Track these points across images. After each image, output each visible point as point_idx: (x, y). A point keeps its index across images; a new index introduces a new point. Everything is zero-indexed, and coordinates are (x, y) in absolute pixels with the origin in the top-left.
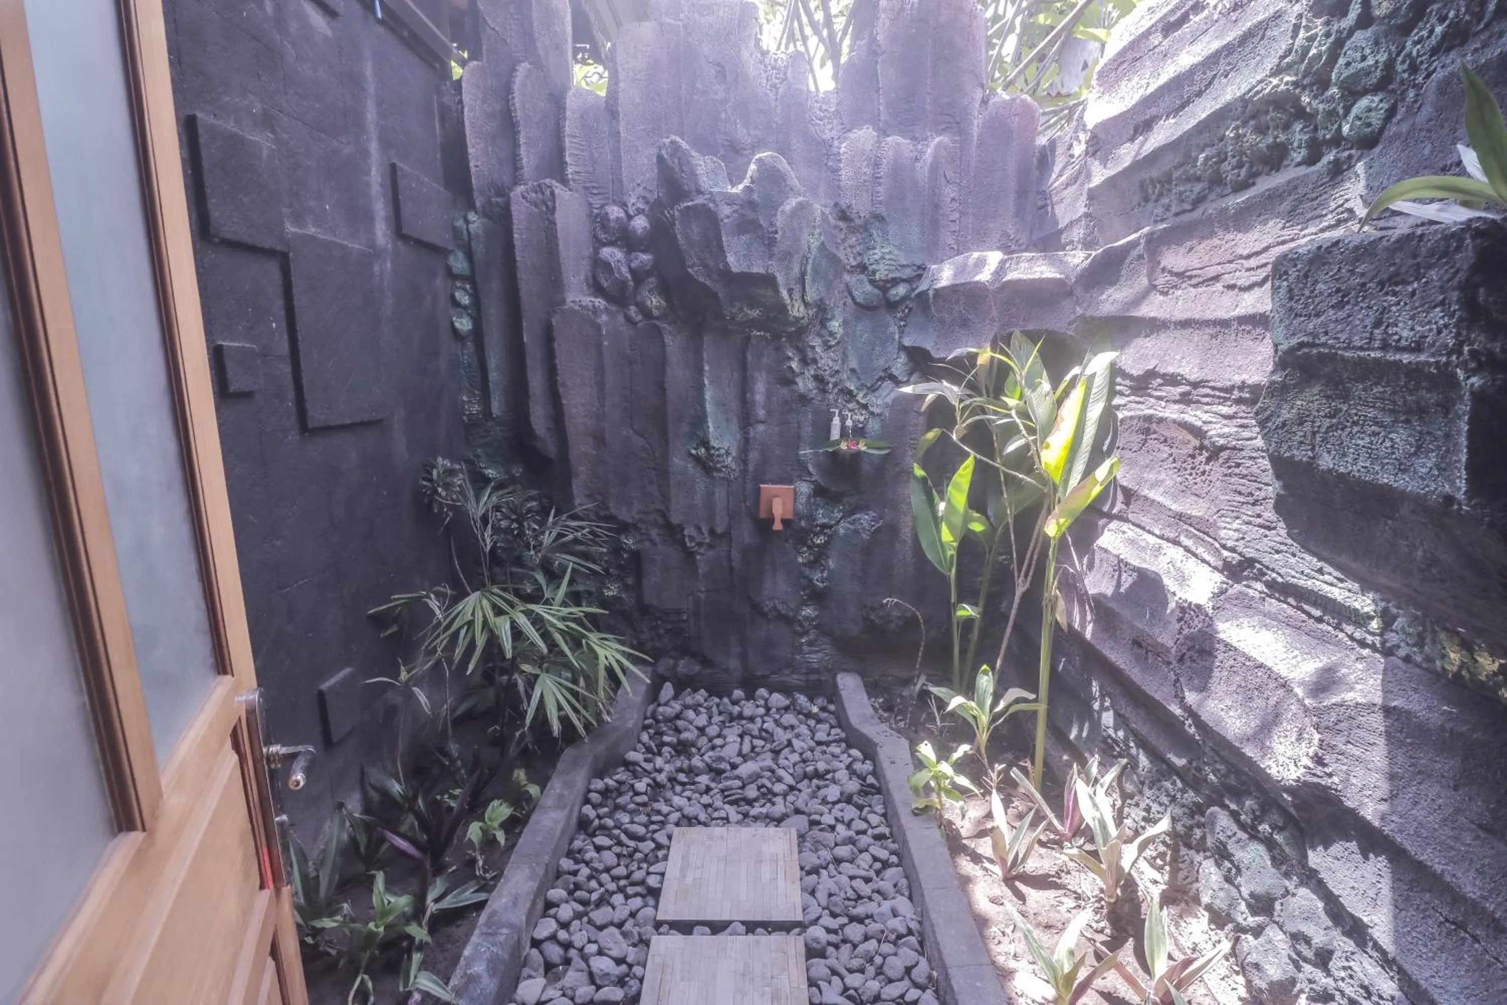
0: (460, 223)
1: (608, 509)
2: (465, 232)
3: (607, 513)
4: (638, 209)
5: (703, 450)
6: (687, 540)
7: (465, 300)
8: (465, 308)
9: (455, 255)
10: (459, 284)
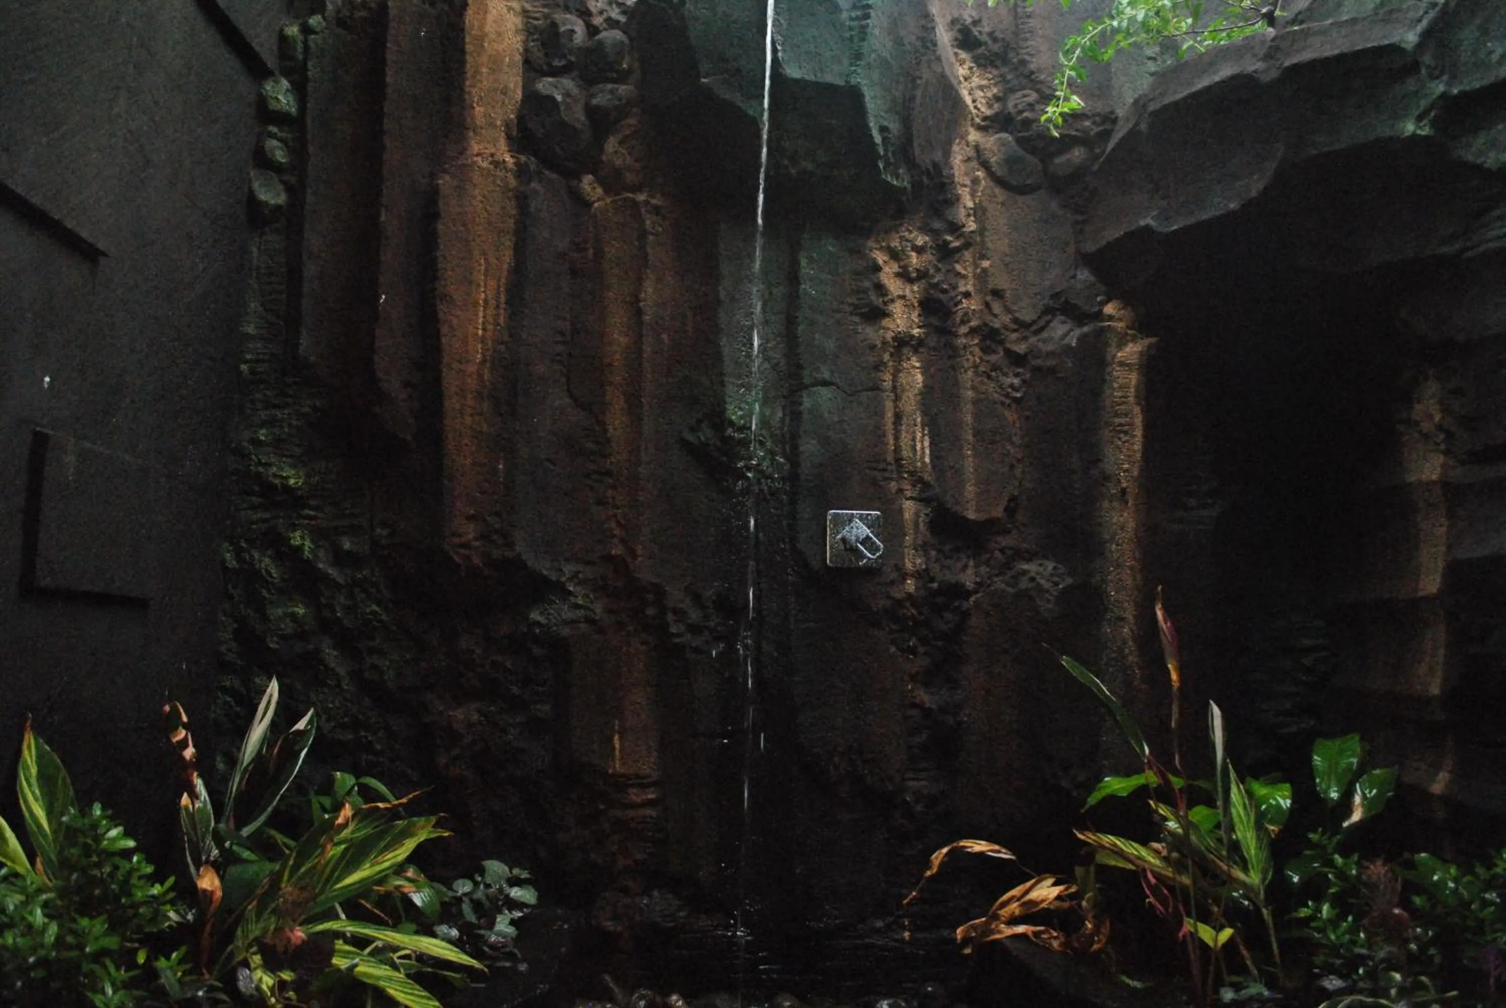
0: (293, 30)
1: (510, 545)
2: (300, 47)
3: (509, 554)
4: (609, 20)
5: (709, 433)
6: (670, 617)
7: (281, 156)
8: (278, 169)
9: (277, 82)
10: (273, 129)
